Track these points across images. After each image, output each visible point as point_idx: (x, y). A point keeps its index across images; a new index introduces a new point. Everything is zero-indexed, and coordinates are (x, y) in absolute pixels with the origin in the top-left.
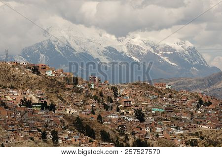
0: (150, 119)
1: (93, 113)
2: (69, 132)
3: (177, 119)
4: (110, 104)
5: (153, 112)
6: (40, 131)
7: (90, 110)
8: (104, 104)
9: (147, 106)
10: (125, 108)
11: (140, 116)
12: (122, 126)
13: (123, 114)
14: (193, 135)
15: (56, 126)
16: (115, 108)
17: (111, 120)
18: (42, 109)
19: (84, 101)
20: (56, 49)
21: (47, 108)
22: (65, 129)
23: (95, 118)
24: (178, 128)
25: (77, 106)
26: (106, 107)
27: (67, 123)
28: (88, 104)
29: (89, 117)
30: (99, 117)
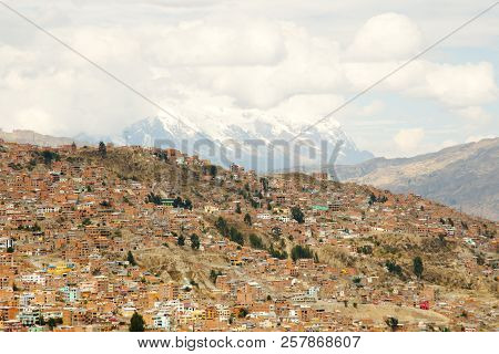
0: (310, 220)
1: (239, 211)
2: (210, 237)
3: (345, 219)
4: (259, 201)
5: (315, 210)
6: (175, 235)
7: (235, 208)
8: (252, 200)
9: (305, 202)
10: (278, 205)
11: (298, 216)
12: (276, 228)
13: (276, 213)
14: (365, 239)
15: (193, 229)
16: (265, 206)
17: (261, 221)
18: (175, 206)
19: (226, 197)
20: (165, 128)
21: (182, 205)
22: (205, 232)
23: (241, 218)
24: (346, 231)
25: (217, 203)
26: (255, 205)
27: (207, 225)
28: (231, 200)
29: (234, 217)
30: (248, 218)
